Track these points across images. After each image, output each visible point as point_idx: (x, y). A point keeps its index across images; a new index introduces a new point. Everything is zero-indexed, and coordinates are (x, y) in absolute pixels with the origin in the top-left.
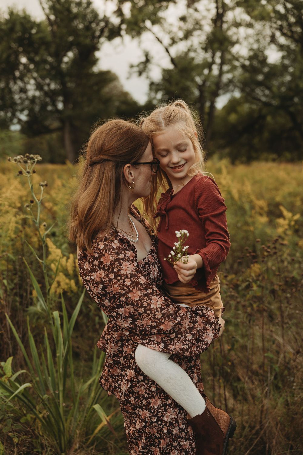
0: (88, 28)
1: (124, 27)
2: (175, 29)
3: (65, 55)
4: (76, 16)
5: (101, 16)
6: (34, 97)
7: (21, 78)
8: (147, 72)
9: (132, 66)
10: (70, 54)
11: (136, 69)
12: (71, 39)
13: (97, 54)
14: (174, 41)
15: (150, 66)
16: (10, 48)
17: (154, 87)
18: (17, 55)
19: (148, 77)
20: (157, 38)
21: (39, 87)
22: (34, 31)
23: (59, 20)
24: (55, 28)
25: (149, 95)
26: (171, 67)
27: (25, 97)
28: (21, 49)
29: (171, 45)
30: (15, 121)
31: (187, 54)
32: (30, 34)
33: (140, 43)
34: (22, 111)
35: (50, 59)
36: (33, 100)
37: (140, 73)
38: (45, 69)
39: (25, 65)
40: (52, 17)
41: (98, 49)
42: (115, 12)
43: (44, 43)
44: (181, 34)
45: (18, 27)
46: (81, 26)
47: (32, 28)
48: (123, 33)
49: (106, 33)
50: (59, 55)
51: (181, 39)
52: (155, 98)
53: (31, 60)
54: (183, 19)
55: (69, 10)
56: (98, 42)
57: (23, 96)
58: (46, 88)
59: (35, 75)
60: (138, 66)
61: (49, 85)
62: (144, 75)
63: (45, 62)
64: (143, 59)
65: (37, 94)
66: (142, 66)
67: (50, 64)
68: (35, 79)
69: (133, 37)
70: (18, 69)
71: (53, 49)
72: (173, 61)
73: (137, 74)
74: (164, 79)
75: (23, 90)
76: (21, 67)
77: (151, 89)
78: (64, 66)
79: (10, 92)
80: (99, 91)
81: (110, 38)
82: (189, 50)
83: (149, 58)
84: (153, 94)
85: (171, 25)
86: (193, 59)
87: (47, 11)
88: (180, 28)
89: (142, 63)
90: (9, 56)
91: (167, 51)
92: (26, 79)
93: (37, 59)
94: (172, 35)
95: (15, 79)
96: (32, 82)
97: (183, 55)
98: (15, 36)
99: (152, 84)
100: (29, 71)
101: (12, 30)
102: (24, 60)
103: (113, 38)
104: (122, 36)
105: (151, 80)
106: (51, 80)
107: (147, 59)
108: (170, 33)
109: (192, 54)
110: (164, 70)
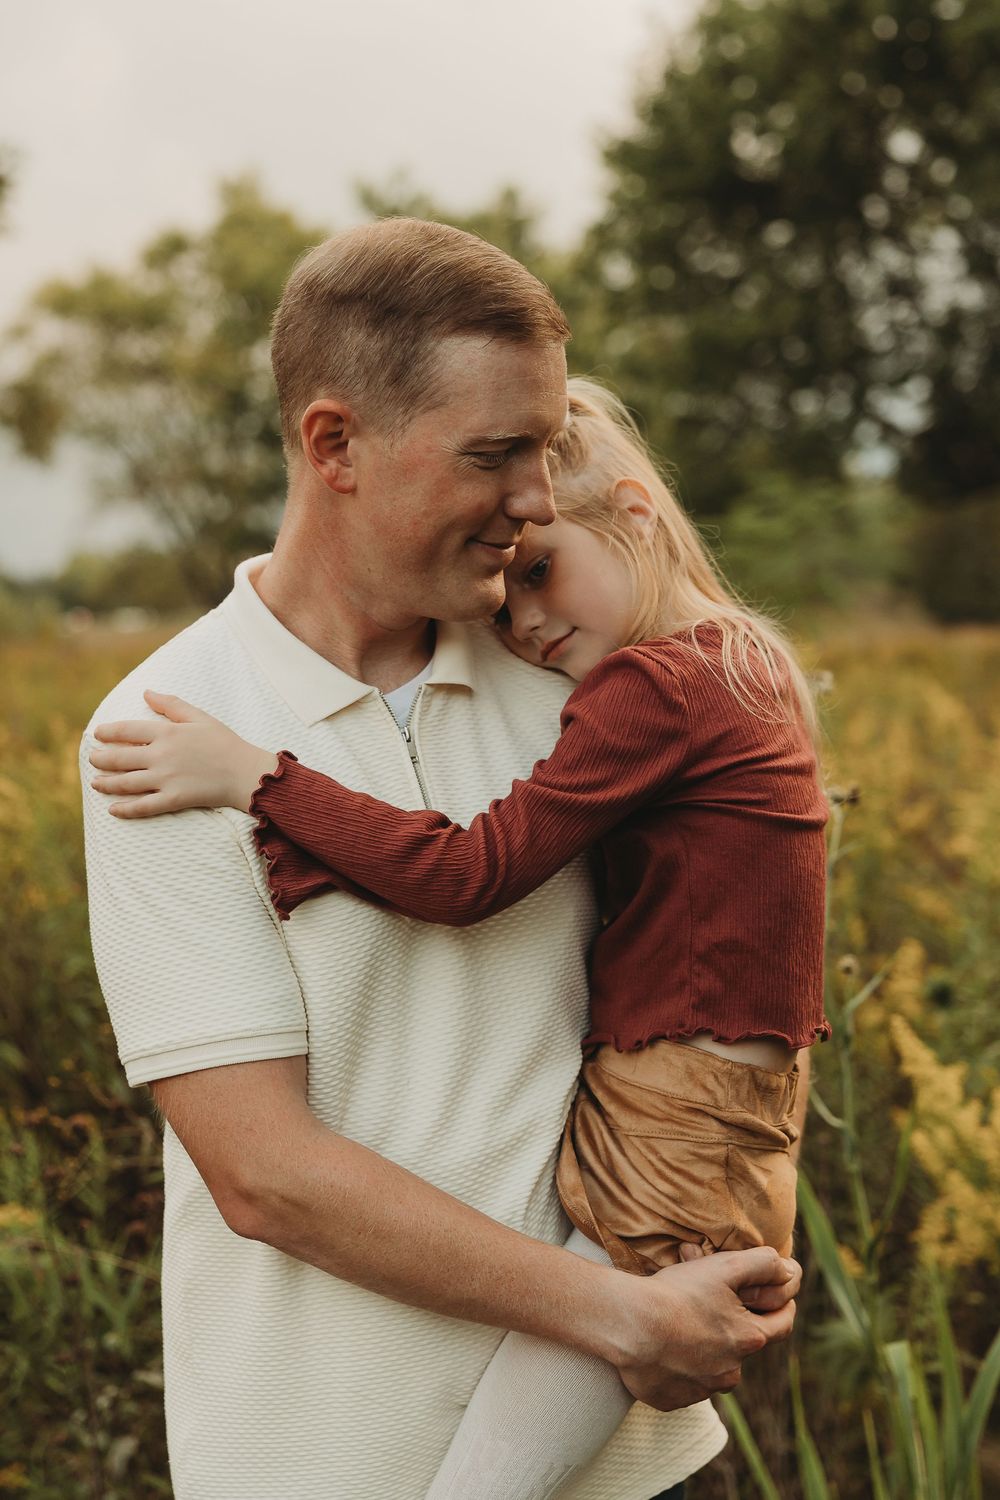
7: (895, 233)
16: (840, 96)
18: (873, 126)
21: (979, 263)
27: (915, 319)
28: (891, 97)
30: (866, 430)
32: (936, 24)
34: (896, 383)
36: (951, 329)
39: (910, 169)
53: (938, 143)
57: (903, 312)
59: (962, 206)
65: (972, 296)
68: (959, 225)
70: (880, 190)
75: (903, 289)
76: (895, 181)
79: (845, 301)
90: (837, 139)
92: (916, 232)
93: (969, 130)
95: (864, 238)
96: (947, 241)
98: (859, 42)
100: (933, 193)
101: (849, 14)
102: (905, 145)
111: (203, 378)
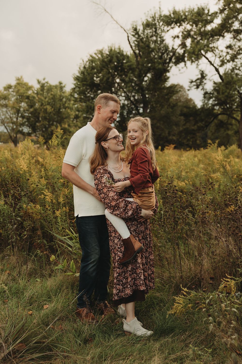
1: (186, 55)
2: (224, 54)
3: (146, 76)
4: (153, 50)
5: (170, 49)
6: (124, 105)
7: (116, 93)
8: (203, 85)
9: (192, 82)
10: (149, 75)
11: (195, 84)
12: (149, 65)
13: (168, 74)
14: (223, 63)
15: (205, 81)
16: (109, 73)
17: (207, 95)
18: (114, 77)
19: (203, 89)
20: (209, 61)
21: (128, 98)
23: (141, 53)
24: (139, 59)
25: (203, 101)
26: (220, 80)
28: (116, 74)
29: (221, 66)
31: (232, 71)
32: (123, 63)
33: (198, 65)
35: (135, 79)
37: (198, 87)
38: (131, 86)
39: (118, 83)
40: (137, 52)
41: (168, 71)
42: (180, 45)
43: (131, 69)
44: (228, 57)
45: (115, 59)
46: (156, 56)
47: (124, 59)
48: (186, 59)
49: (173, 60)
50: (141, 77)
51: (228, 61)
52: (208, 104)
53: (122, 80)
54: (229, 47)
55: (148, 46)
56: (168, 66)
58: (132, 99)
60: (196, 80)
61: (134, 96)
62: (201, 87)
63: (131, 81)
64: (200, 76)
65: (126, 102)
66: (198, 81)
67: (136, 82)
68: (125, 92)
69: (192, 62)
70: (114, 87)
71: (137, 73)
72: (221, 77)
73: (195, 87)
74: (215, 89)
76: (116, 85)
77: (205, 97)
78: (144, 83)
80: (169, 99)
81: (176, 63)
82: (234, 68)
84: (206, 101)
85: (222, 51)
86: (237, 75)
87: (134, 48)
88: (228, 53)
89: (198, 79)
90: (108, 78)
91: (217, 70)
92: (119, 93)
93: (127, 79)
94: (221, 58)
95: (112, 92)
96: (123, 94)
97: (229, 72)
98: (113, 65)
99: (206, 93)
100: (121, 87)
101: (111, 61)
102: (118, 80)
103: (178, 63)
104: (185, 62)
105: (205, 91)
106: (135, 93)
107: (203, 76)
108: (220, 57)
109: (236, 71)
110: (215, 83)
111: (13, 108)
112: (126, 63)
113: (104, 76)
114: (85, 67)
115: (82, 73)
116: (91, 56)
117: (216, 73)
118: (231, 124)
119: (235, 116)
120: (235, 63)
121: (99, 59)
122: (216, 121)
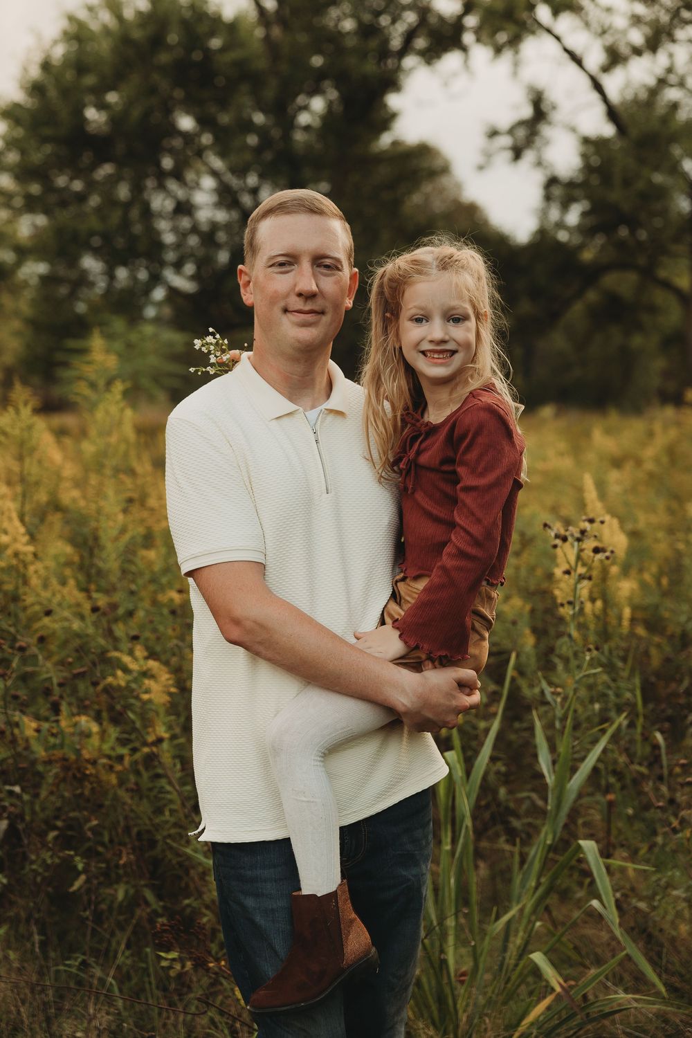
0: (369, 31)
1: (471, 21)
2: (620, 22)
3: (303, 107)
6: (214, 226)
7: (178, 174)
8: (539, 150)
9: (493, 134)
10: (318, 104)
11: (506, 141)
12: (317, 61)
13: (393, 101)
14: (615, 58)
15: (546, 130)
16: (152, 90)
18: (168, 111)
19: (539, 163)
20: (566, 50)
21: (227, 198)
22: (216, 43)
23: (287, 11)
24: (276, 31)
25: (544, 213)
26: (608, 130)
27: (191, 226)
28: (178, 94)
29: (606, 69)
31: (654, 92)
32: (207, 52)
33: (516, 64)
34: (178, 265)
35: (259, 118)
36: (210, 234)
37: (517, 153)
38: (245, 147)
39: (188, 137)
40: (271, 4)
43: (245, 75)
44: (637, 37)
46: (348, 25)
47: (212, 34)
48: (468, 38)
49: (421, 43)
50: (283, 112)
51: (637, 52)
52: (560, 225)
53: (205, 122)
56: (399, 68)
57: (184, 222)
58: (246, 200)
59: (217, 163)
60: (511, 131)
61: (256, 191)
62: (529, 156)
63: (248, 126)
64: (527, 112)
65: (222, 216)
66: (521, 133)
67: (262, 132)
68: (215, 174)
69: (498, 50)
70: (169, 149)
71: (270, 93)
72: (612, 114)
73: (509, 155)
74: (588, 168)
75: (184, 208)
76: (179, 143)
77: (548, 198)
78: (299, 136)
79: (148, 213)
80: (396, 204)
81: (431, 55)
82: (662, 82)
83: (544, 107)
84: (554, 214)
85: (609, 10)
86: (675, 106)
88: (636, 20)
89: (521, 123)
90: (147, 114)
91: (598, 87)
92: (190, 176)
93: (225, 119)
94: (609, 40)
95: (160, 177)
96: (208, 182)
97: (643, 95)
98: (164, 58)
99: (552, 182)
100: (199, 151)
101: (157, 41)
102: (186, 123)
103: (438, 56)
104: (464, 49)
105: (548, 173)
106: (262, 176)
107: (540, 111)
108: (604, 32)
109: (672, 94)
110: (586, 141)
112: (223, 50)
113: (129, 104)
114: (46, 66)
115: (36, 89)
116: (71, 18)
117: (595, 96)
118: (652, 309)
119: (662, 273)
120: (662, 59)
121: (106, 31)
122: (592, 296)
